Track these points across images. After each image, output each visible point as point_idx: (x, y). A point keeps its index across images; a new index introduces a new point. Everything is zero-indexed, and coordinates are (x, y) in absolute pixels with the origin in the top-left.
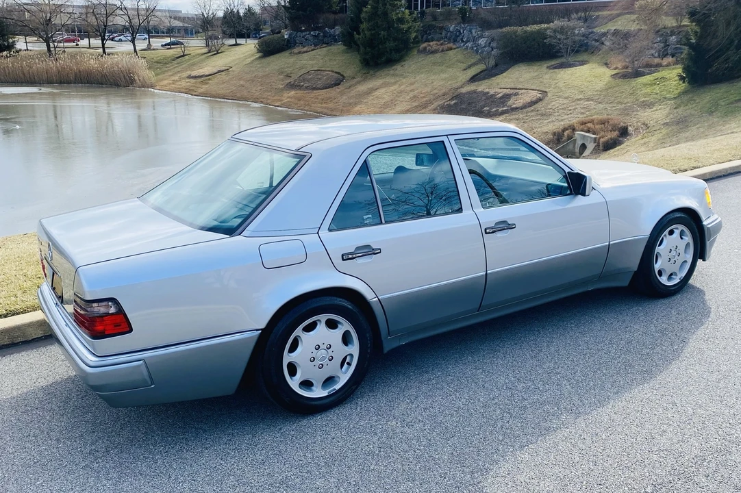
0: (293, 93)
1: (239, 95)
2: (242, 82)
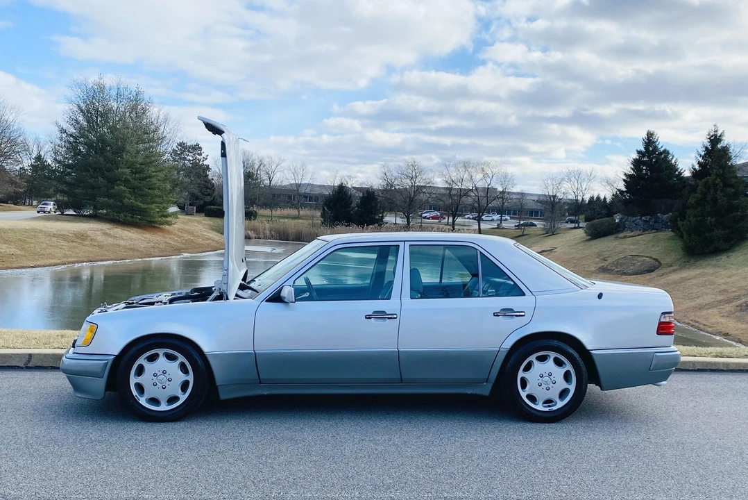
0: (601, 276)
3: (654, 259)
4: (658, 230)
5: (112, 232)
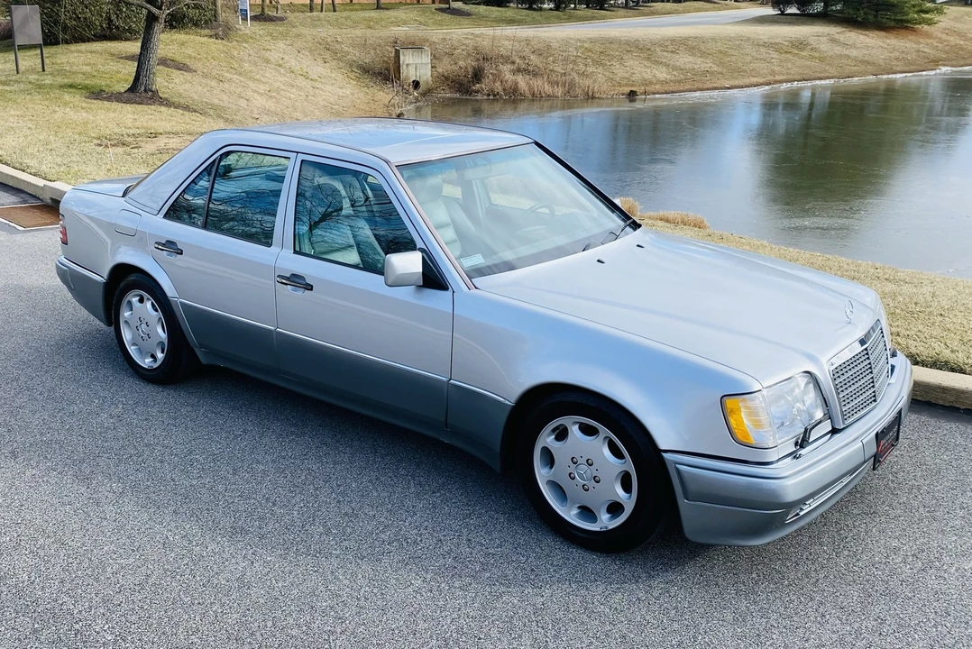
5: (841, 38)
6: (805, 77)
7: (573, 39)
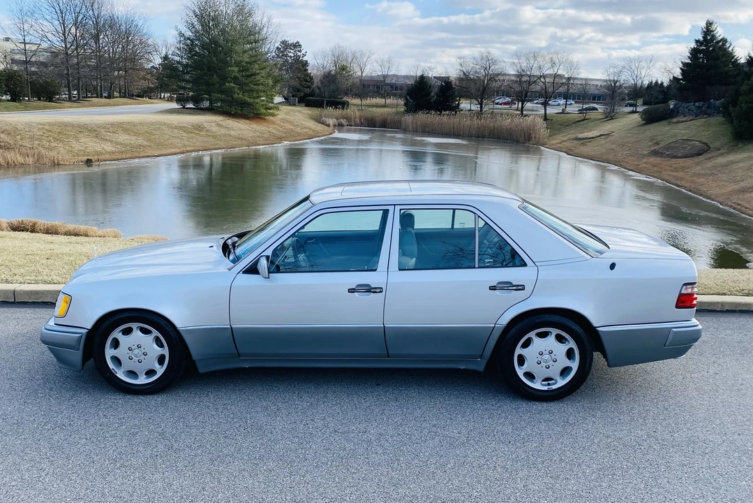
0: (653, 159)
1: (605, 157)
2: (613, 146)
3: (704, 143)
4: (709, 115)
5: (224, 124)
6: (205, 148)
7: (35, 123)
